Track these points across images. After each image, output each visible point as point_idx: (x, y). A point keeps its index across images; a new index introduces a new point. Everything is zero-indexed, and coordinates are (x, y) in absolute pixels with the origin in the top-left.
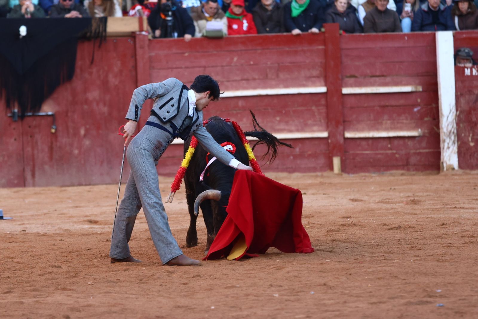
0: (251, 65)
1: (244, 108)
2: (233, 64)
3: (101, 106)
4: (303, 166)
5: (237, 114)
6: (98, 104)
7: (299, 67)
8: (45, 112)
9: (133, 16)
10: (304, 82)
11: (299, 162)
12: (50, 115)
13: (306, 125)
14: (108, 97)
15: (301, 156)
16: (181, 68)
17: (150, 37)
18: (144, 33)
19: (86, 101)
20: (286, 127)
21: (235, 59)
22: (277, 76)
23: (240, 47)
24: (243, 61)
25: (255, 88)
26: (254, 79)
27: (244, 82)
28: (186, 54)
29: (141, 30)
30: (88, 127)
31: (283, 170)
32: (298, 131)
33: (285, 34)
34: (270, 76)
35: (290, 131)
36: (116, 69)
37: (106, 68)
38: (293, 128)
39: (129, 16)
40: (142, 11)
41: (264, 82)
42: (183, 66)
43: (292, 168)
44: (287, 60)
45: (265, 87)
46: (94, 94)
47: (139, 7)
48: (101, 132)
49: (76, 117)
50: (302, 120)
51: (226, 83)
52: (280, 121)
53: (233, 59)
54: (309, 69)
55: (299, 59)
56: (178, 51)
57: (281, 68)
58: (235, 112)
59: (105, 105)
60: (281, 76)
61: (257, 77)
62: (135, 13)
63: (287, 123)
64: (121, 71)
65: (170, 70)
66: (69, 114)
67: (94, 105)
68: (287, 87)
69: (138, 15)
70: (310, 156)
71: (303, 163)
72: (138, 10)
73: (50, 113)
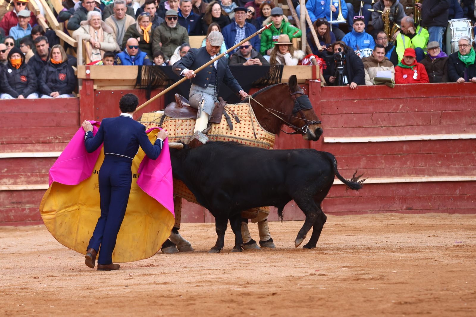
0: (415, 112)
1: (408, 153)
2: (398, 111)
4: (463, 208)
5: (402, 157)
7: (461, 114)
9: (307, 64)
10: (465, 129)
11: (459, 203)
13: (466, 169)
14: (282, 141)
15: (461, 198)
16: (351, 113)
17: (322, 85)
18: (317, 81)
20: (447, 171)
21: (401, 106)
22: (440, 123)
23: (406, 95)
24: (408, 108)
25: (418, 134)
26: (418, 125)
27: (409, 127)
28: (356, 101)
29: (314, 77)
31: (443, 212)
32: (458, 174)
33: (448, 83)
34: (433, 122)
35: (451, 174)
38: (454, 171)
39: (304, 64)
40: (315, 60)
41: (428, 127)
42: (352, 113)
43: (452, 209)
44: (450, 108)
45: (429, 133)
47: (313, 57)
50: (462, 165)
51: (391, 128)
52: (442, 165)
53: (399, 106)
54: (470, 117)
55: (461, 107)
56: (348, 98)
57: (444, 116)
58: (399, 155)
60: (444, 122)
61: (421, 124)
62: (310, 62)
63: (448, 166)
65: (340, 115)
68: (448, 133)
69: (312, 63)
70: (469, 198)
71: (463, 205)
72: (312, 60)
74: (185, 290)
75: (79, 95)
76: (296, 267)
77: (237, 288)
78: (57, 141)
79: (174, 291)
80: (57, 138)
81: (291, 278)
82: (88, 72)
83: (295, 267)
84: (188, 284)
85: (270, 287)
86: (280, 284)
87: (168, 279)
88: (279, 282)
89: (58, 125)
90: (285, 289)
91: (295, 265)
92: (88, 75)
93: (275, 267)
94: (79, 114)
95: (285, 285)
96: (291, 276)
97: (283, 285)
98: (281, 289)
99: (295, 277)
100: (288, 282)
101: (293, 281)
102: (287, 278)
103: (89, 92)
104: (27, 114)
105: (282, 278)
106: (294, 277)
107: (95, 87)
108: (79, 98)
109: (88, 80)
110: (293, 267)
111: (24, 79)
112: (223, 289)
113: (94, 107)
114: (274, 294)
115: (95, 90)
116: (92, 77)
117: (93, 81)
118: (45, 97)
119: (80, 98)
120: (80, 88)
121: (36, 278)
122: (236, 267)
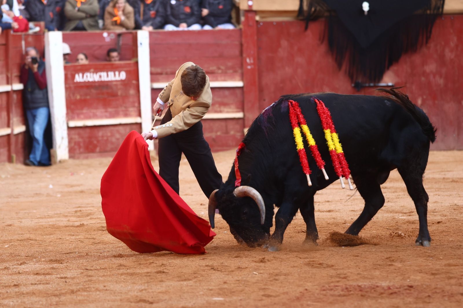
3: (437, 78)
6: (434, 77)
8: (385, 82)
12: (390, 86)
14: (444, 71)
19: (424, 74)
30: (425, 97)
36: (452, 44)
37: (443, 43)
46: (431, 67)
48: (436, 102)
49: (414, 87)
59: (441, 77)
64: (457, 46)
66: (408, 85)
67: (431, 77)
73: (390, 84)
74: (350, 218)
75: (241, 26)
76: (461, 196)
77: (401, 216)
78: (220, 71)
79: (338, 219)
80: (219, 68)
81: (455, 207)
82: (250, 3)
83: (459, 196)
84: (353, 212)
85: (435, 216)
86: (445, 213)
87: (332, 208)
88: (444, 211)
89: (221, 56)
90: (450, 218)
91: (459, 194)
92: (250, 6)
93: (438, 196)
94: (241, 45)
95: (450, 214)
96: (456, 205)
97: (448, 214)
98: (446, 217)
99: (460, 206)
100: (453, 211)
101: (457, 209)
102: (452, 206)
103: (251, 23)
104: (190, 45)
105: (446, 206)
106: (458, 206)
107: (257, 18)
108: (241, 29)
109: (250, 11)
110: (457, 196)
111: (188, 10)
112: (388, 217)
113: (256, 38)
114: (439, 223)
115: (257, 22)
116: (255, 8)
117: (256, 12)
118: (207, 28)
119: (243, 30)
120: (243, 19)
121: (201, 205)
122: (399, 195)
